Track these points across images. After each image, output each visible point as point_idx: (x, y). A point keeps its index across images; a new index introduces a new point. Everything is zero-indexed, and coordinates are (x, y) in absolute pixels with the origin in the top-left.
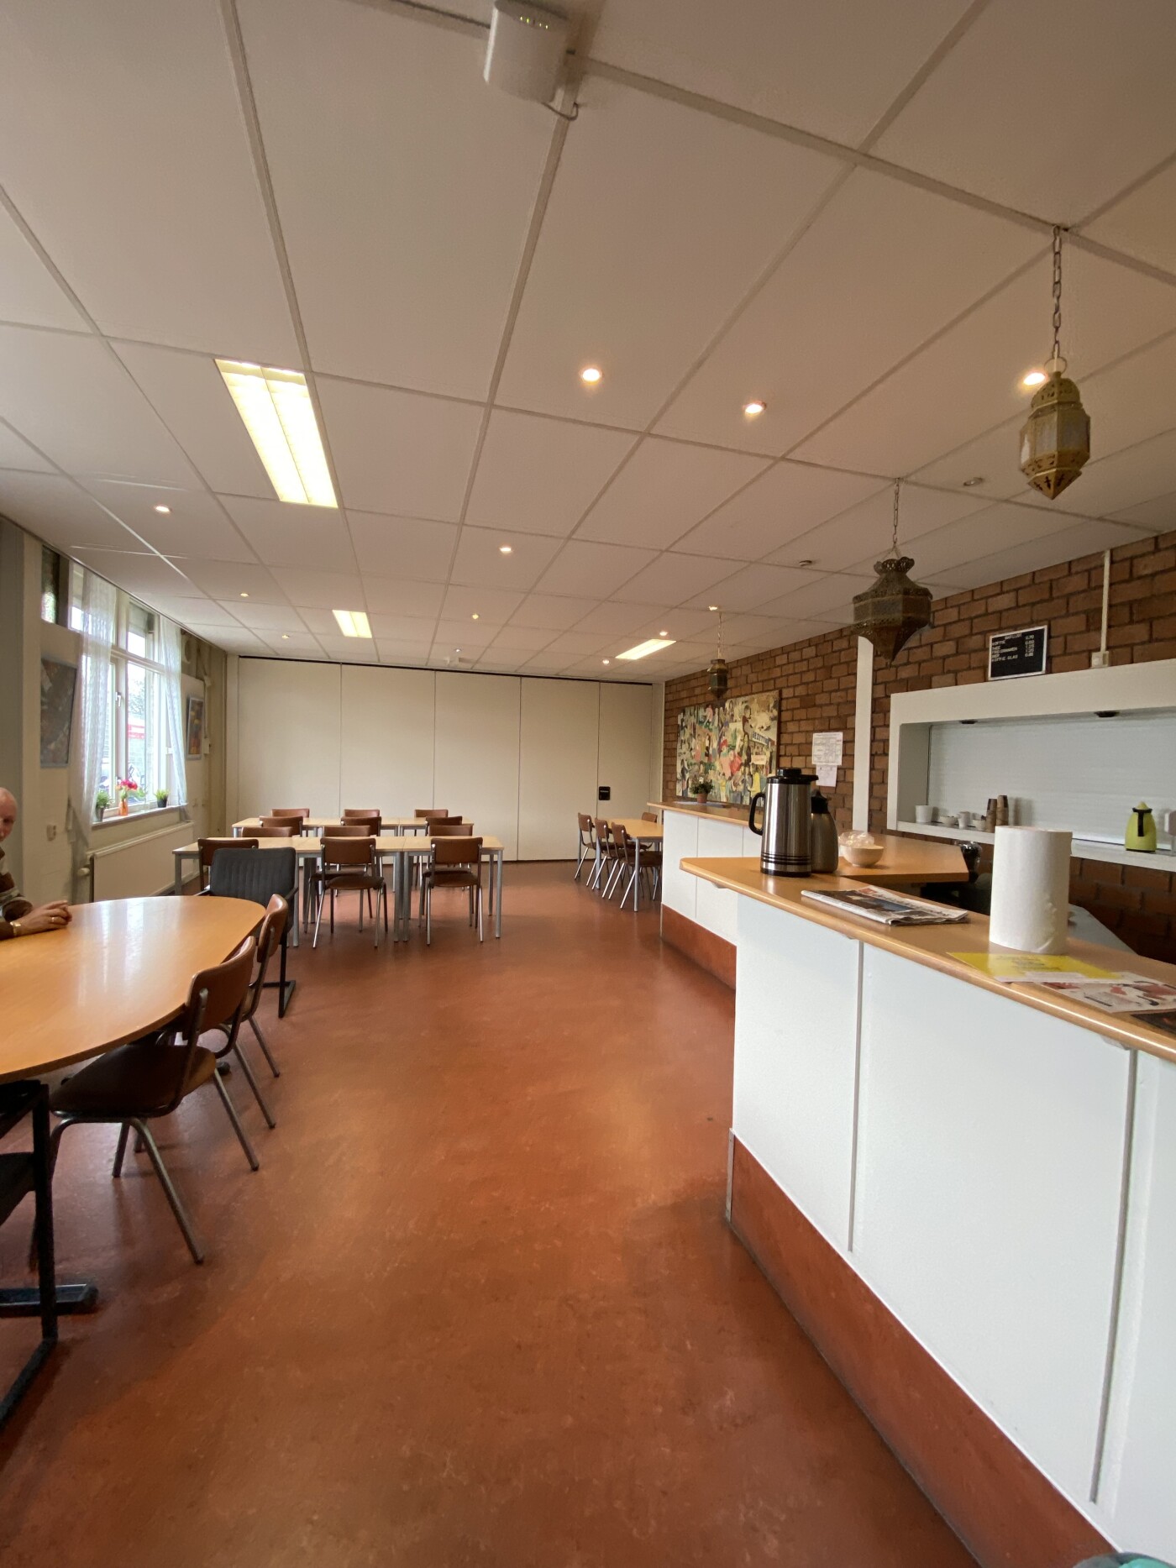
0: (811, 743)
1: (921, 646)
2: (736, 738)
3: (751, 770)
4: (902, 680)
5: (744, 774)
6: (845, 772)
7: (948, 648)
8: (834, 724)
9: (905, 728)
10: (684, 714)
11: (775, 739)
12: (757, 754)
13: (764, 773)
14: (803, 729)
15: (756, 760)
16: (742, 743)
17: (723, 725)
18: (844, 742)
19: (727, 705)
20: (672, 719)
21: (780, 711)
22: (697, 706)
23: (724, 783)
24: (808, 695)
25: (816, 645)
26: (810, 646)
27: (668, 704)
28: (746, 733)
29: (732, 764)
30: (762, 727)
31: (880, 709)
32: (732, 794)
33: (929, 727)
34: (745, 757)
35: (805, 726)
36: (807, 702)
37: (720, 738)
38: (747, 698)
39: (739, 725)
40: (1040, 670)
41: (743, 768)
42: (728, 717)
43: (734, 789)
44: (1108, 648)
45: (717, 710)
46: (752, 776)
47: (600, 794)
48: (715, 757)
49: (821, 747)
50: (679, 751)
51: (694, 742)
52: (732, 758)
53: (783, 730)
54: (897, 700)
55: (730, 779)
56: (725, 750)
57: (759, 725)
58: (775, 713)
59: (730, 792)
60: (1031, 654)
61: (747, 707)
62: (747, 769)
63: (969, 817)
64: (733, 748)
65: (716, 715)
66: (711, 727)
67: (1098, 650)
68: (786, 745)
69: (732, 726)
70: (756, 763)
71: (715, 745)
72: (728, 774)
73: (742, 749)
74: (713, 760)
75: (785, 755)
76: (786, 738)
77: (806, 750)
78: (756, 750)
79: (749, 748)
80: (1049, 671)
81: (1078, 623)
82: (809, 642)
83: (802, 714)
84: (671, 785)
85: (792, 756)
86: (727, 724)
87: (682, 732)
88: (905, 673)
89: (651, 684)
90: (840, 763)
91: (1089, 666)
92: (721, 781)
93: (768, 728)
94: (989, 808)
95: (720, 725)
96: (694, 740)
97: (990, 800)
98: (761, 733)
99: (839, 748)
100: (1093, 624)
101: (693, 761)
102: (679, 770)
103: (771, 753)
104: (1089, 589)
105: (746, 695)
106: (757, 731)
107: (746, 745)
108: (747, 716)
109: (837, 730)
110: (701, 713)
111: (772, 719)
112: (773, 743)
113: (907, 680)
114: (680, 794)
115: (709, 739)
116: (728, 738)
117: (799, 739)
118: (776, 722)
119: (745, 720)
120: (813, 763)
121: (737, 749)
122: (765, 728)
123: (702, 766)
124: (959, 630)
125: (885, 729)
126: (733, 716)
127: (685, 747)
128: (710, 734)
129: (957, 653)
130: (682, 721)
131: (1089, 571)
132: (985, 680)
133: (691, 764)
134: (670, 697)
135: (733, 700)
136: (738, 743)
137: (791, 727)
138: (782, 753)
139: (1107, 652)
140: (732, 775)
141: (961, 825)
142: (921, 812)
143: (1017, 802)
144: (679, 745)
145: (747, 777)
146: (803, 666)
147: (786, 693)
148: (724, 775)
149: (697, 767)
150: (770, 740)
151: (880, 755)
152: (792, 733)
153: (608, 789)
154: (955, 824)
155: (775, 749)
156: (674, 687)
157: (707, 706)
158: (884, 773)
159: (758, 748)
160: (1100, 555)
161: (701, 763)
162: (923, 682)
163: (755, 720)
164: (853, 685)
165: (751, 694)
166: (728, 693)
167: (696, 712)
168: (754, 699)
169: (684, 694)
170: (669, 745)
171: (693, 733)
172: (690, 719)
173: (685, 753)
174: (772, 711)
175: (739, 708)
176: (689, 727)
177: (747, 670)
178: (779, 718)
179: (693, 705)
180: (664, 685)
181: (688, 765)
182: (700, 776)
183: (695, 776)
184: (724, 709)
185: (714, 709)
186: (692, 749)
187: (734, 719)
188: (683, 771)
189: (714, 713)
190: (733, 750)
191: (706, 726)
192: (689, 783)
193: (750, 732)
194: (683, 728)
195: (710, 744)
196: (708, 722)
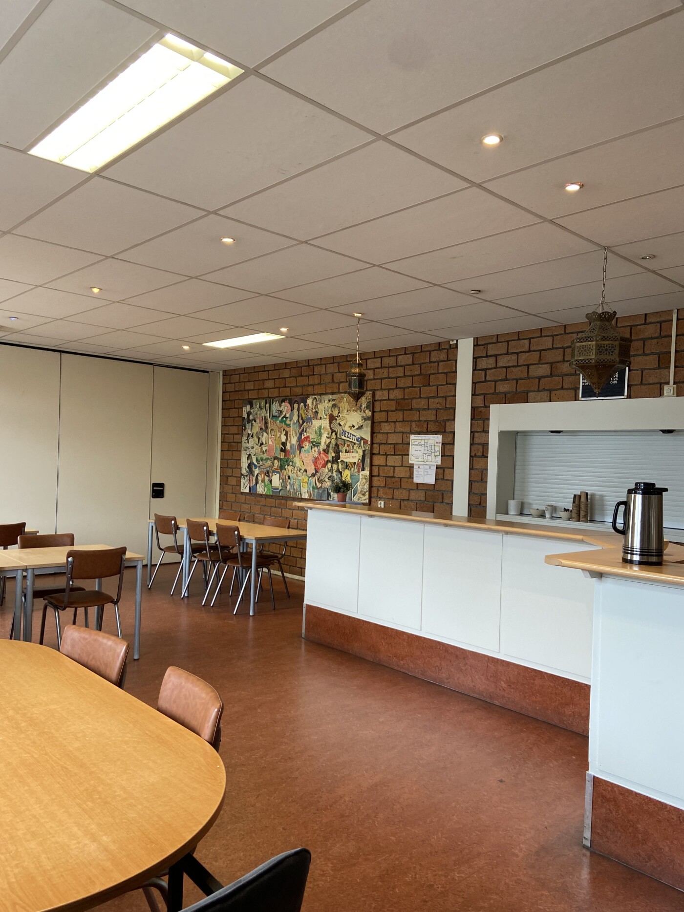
0: (409, 444)
1: (518, 366)
2: (321, 435)
3: (340, 466)
4: (500, 393)
5: (331, 470)
6: (445, 469)
7: (544, 370)
8: (432, 427)
9: (503, 434)
10: (251, 407)
11: (368, 437)
12: (346, 451)
13: (356, 470)
14: (399, 429)
15: (343, 456)
16: (329, 441)
17: (304, 422)
18: (442, 444)
19: (309, 401)
20: (234, 413)
21: (373, 412)
23: (306, 480)
24: (404, 399)
25: (413, 354)
26: (405, 354)
27: (227, 395)
28: (333, 431)
30: (353, 426)
31: (480, 417)
32: (316, 491)
33: (517, 433)
34: (332, 454)
35: (400, 427)
36: (402, 406)
37: (301, 434)
38: (334, 397)
39: (325, 423)
40: (624, 395)
41: (329, 465)
42: (311, 414)
44: (675, 383)
45: (296, 406)
46: (341, 473)
47: (154, 491)
48: (294, 453)
49: (419, 448)
50: (244, 445)
52: (316, 455)
53: (376, 430)
54: (495, 409)
55: (313, 475)
56: (307, 445)
57: (349, 424)
58: (369, 413)
59: (313, 488)
60: (615, 382)
61: (334, 406)
62: (335, 466)
63: (554, 509)
64: (318, 444)
65: (295, 411)
66: (288, 422)
67: (668, 383)
68: (380, 444)
69: (316, 423)
70: (345, 460)
71: (294, 440)
72: (311, 470)
73: (328, 446)
74: (292, 456)
75: (379, 454)
76: (379, 438)
77: (403, 450)
78: (346, 447)
79: (337, 445)
80: (629, 396)
81: (652, 361)
82: (405, 351)
83: (393, 416)
84: (232, 481)
86: (309, 421)
87: (248, 426)
88: (503, 388)
89: (207, 372)
90: (439, 463)
91: (661, 394)
92: (302, 477)
93: (360, 428)
94: (574, 502)
95: (301, 422)
96: (265, 434)
97: (575, 496)
98: (351, 431)
99: (439, 448)
100: (663, 362)
102: (244, 464)
104: (660, 337)
105: (332, 393)
106: (347, 429)
107: (333, 442)
108: (335, 413)
109: (435, 433)
110: (275, 407)
111: (365, 419)
112: (366, 442)
113: (505, 394)
114: (247, 490)
115: (286, 434)
116: (311, 434)
117: (394, 439)
118: (369, 422)
119: (332, 418)
120: (410, 462)
121: (323, 446)
122: (357, 427)
123: (276, 461)
124: (556, 356)
125: (484, 434)
126: (317, 413)
127: (252, 442)
128: (287, 429)
129: (551, 375)
130: (249, 414)
131: (660, 323)
132: (576, 399)
133: (262, 460)
134: (231, 388)
135: (318, 397)
136: (324, 440)
137: (386, 428)
138: (376, 451)
139: (675, 386)
140: (316, 471)
141: (548, 516)
142: (513, 505)
143: (593, 495)
144: (244, 438)
145: (335, 474)
146: (400, 372)
147: (379, 395)
148: (306, 471)
149: (269, 463)
150: (362, 438)
151: (479, 456)
152: (387, 433)
153: (162, 485)
154: (542, 516)
155: (368, 448)
156: (236, 378)
157: (283, 401)
158: (484, 472)
159: (348, 446)
160: (670, 312)
161: (276, 458)
162: (520, 397)
163: (343, 418)
164: (453, 394)
165: (339, 393)
166: (310, 389)
167: (268, 405)
168: (343, 398)
169: (250, 386)
170: (230, 438)
171: (263, 427)
172: (259, 412)
173: (253, 448)
174: (364, 411)
175: (324, 406)
176: (258, 421)
177: (332, 369)
178: (372, 419)
179: (264, 398)
180: (221, 373)
181: (257, 460)
182: (274, 472)
183: (268, 472)
184: (305, 406)
185: (290, 403)
186: (262, 444)
187: (319, 416)
188: (250, 466)
189: (293, 409)
190: (317, 446)
191: (281, 421)
192: (260, 478)
193: (339, 430)
194: (249, 421)
195: (287, 440)
196: (285, 417)
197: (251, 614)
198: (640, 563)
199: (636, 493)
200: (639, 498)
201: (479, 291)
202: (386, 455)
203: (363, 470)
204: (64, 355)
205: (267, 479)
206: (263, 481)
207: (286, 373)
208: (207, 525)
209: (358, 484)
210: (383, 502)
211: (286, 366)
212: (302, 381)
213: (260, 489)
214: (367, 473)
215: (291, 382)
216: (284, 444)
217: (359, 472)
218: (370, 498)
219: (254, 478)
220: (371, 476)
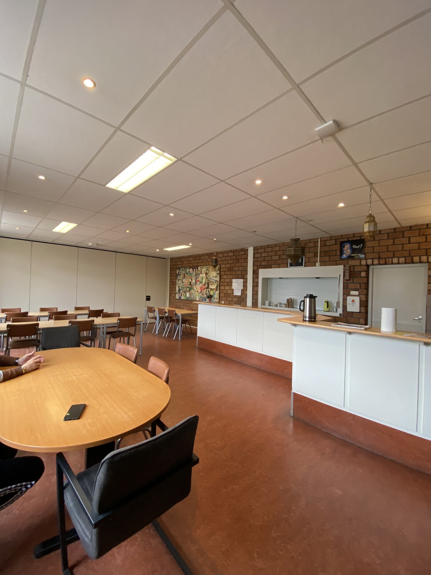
0: (232, 282)
1: (268, 256)
2: (203, 279)
3: (209, 290)
4: (262, 265)
6: (244, 291)
7: (277, 257)
8: (240, 276)
9: (263, 279)
10: (180, 270)
11: (218, 280)
12: (211, 285)
13: (215, 291)
14: (229, 277)
15: (211, 287)
17: (197, 275)
18: (243, 282)
19: (199, 268)
20: (174, 272)
21: (220, 272)
23: (198, 294)
24: (231, 267)
25: (233, 252)
26: (231, 252)
27: (172, 266)
28: (207, 278)
29: (201, 288)
30: (214, 276)
31: (256, 273)
32: (201, 298)
33: (268, 279)
34: (206, 286)
36: (230, 269)
37: (196, 279)
38: (207, 267)
39: (204, 275)
40: (303, 266)
41: (206, 289)
42: (199, 272)
43: (202, 296)
44: (320, 262)
45: (194, 270)
47: (147, 298)
48: (194, 285)
49: (235, 283)
50: (177, 283)
52: (201, 286)
53: (221, 277)
54: (261, 271)
55: (200, 293)
56: (198, 283)
57: (212, 276)
58: (219, 272)
60: (300, 262)
61: (207, 270)
62: (208, 290)
63: (281, 304)
65: (194, 271)
66: (192, 275)
67: (317, 262)
68: (222, 282)
69: (201, 275)
70: (211, 288)
71: (194, 281)
72: (200, 291)
73: (205, 283)
74: (193, 286)
75: (222, 286)
76: (222, 280)
77: (230, 284)
78: (211, 283)
79: (208, 283)
80: (305, 266)
81: (312, 255)
82: (231, 251)
83: (227, 273)
84: (173, 295)
86: (199, 275)
87: (179, 276)
88: (263, 263)
89: (165, 258)
90: (242, 289)
91: (315, 265)
92: (197, 293)
93: (216, 277)
94: (287, 301)
95: (196, 275)
96: (184, 279)
97: (287, 299)
98: (213, 278)
99: (242, 284)
100: (316, 255)
102: (177, 289)
103: (217, 285)
104: (315, 247)
105: (207, 265)
106: (211, 277)
107: (207, 282)
108: (208, 272)
109: (241, 278)
110: (188, 270)
111: (218, 274)
112: (218, 282)
113: (264, 265)
114: (178, 298)
115: (191, 279)
116: (200, 279)
117: (227, 280)
118: (219, 275)
119: (206, 274)
120: (233, 288)
121: (203, 283)
122: (215, 277)
123: (188, 288)
124: (280, 253)
125: (257, 279)
126: (201, 272)
127: (180, 282)
129: (279, 259)
130: (179, 272)
131: (315, 242)
132: (287, 267)
133: (183, 288)
134: (173, 264)
135: (202, 267)
136: (204, 281)
137: (225, 277)
139: (320, 263)
140: (201, 292)
141: (278, 306)
142: (267, 302)
143: (293, 299)
144: (177, 281)
145: (207, 292)
146: (229, 258)
147: (222, 266)
148: (198, 291)
149: (185, 289)
150: (217, 280)
151: (256, 286)
152: (225, 279)
153: (149, 296)
154: (277, 306)
155: (218, 283)
156: (174, 261)
157: (190, 268)
158: (257, 291)
159: (212, 283)
160: (318, 239)
161: (188, 287)
162: (269, 267)
163: (210, 274)
164: (247, 265)
165: (209, 265)
166: (199, 264)
167: (185, 269)
168: (210, 267)
169: (179, 263)
170: (172, 281)
171: (184, 277)
172: (182, 272)
173: (180, 284)
174: (217, 271)
175: (204, 270)
176: (182, 275)
177: (207, 257)
178: (220, 274)
179: (183, 267)
180: (169, 259)
181: (181, 288)
182: (187, 292)
183: (185, 292)
184: (198, 270)
185: (193, 269)
186: (183, 282)
187: (202, 273)
188: (179, 290)
189: (193, 271)
190: (202, 283)
191: (190, 275)
192: (182, 294)
193: (209, 278)
194: (179, 275)
195: (191, 281)
196: (191, 273)
197: (179, 340)
198: (309, 321)
199: (307, 298)
200: (308, 299)
201: (255, 231)
202: (225, 286)
203: (217, 291)
204: (117, 253)
205: (185, 294)
206: (183, 295)
207: (191, 259)
208: (165, 310)
209: (215, 296)
210: (223, 302)
211: (191, 256)
212: (197, 261)
213: (183, 298)
214: (218, 292)
215: (193, 262)
216: (190, 282)
217: (216, 292)
218: (219, 300)
219: (181, 294)
220: (220, 293)
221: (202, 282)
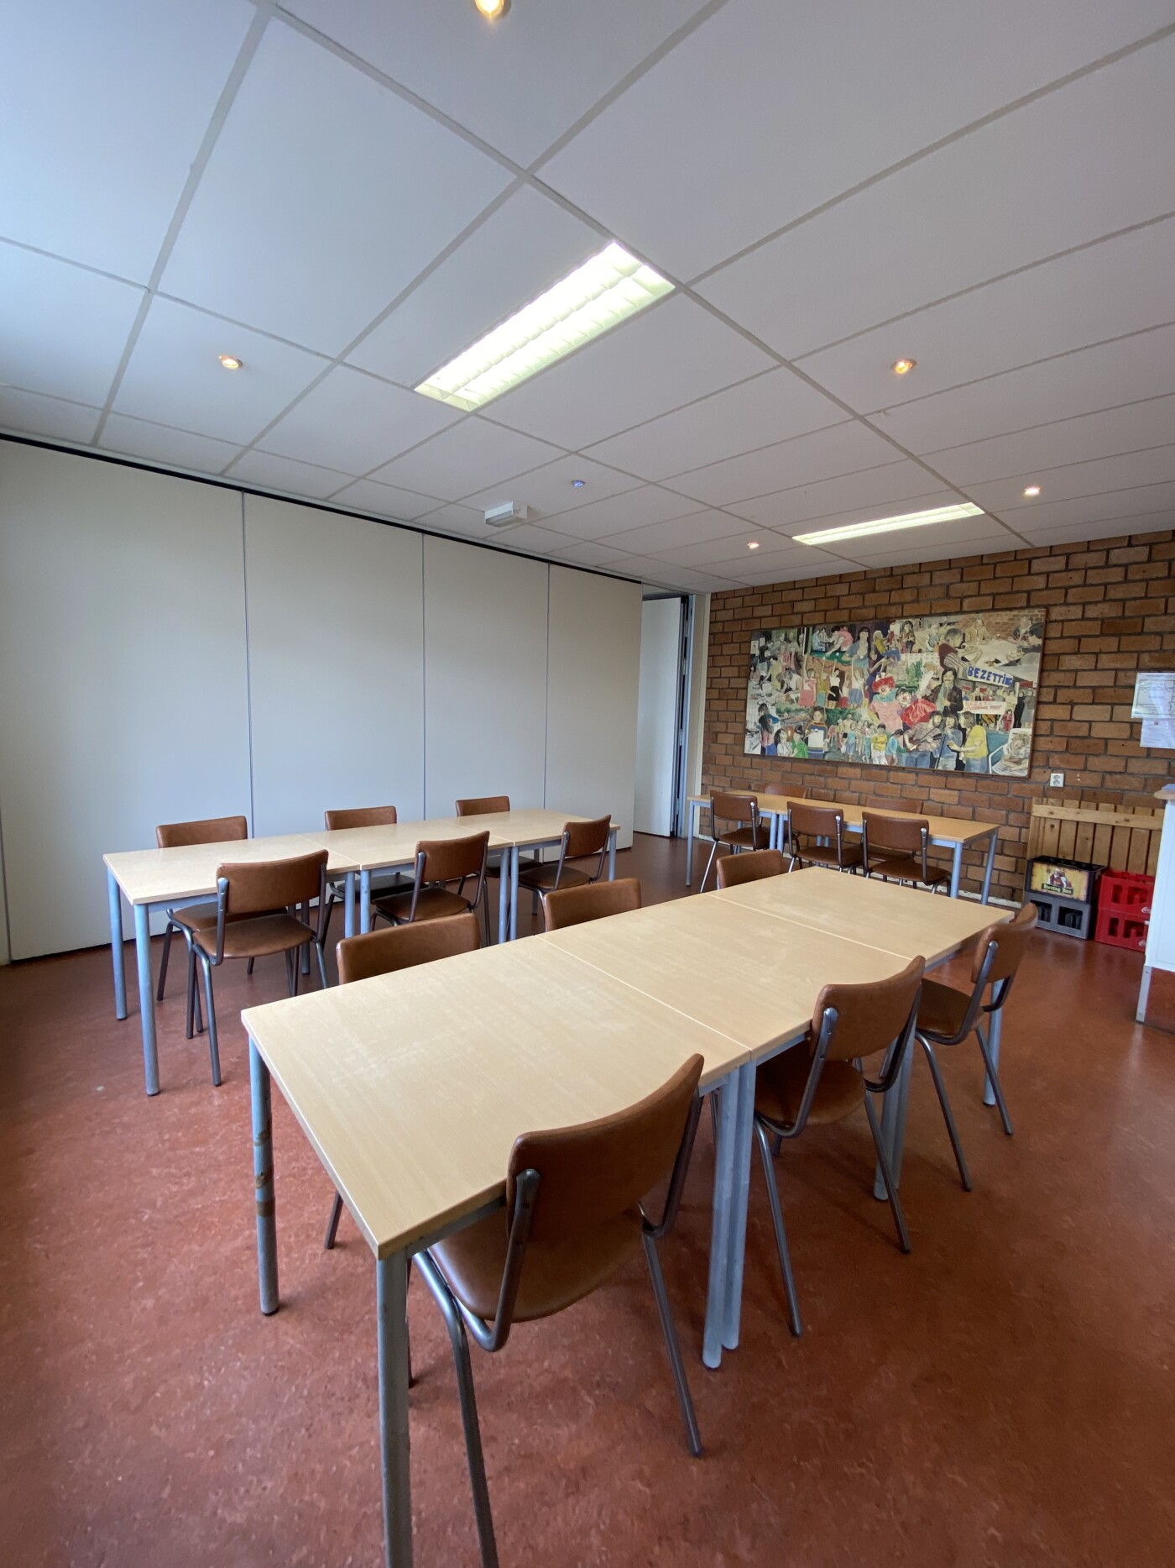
0: (1131, 687)
2: (918, 675)
3: (962, 721)
5: (943, 725)
10: (768, 640)
11: (1034, 678)
12: (978, 699)
14: (1107, 665)
16: (935, 684)
20: (731, 649)
21: (1045, 639)
22: (805, 628)
23: (882, 739)
24: (1123, 617)
25: (1150, 545)
27: (720, 626)
28: (946, 669)
29: (905, 714)
30: (997, 661)
32: (905, 755)
34: (943, 703)
35: (1111, 662)
36: (1119, 628)
37: (873, 675)
38: (953, 618)
41: (937, 719)
43: (911, 747)
46: (964, 731)
48: (858, 701)
49: (1156, 693)
50: (751, 691)
51: (794, 681)
52: (907, 704)
53: (1051, 666)
55: (900, 732)
56: (886, 691)
57: (988, 658)
58: (1035, 641)
59: (899, 750)
61: (951, 632)
62: (950, 721)
64: (912, 689)
68: (1058, 687)
69: (909, 659)
71: (858, 684)
75: (1055, 702)
76: (1055, 679)
77: (1116, 696)
78: (977, 693)
82: (1131, 541)
83: (1093, 644)
84: (728, 739)
85: (1072, 704)
86: (895, 655)
93: (1013, 663)
95: (874, 657)
98: (990, 669)
101: (794, 707)
102: (753, 716)
103: (1020, 700)
105: (948, 614)
106: (980, 665)
107: (948, 685)
108: (955, 642)
110: (818, 639)
111: (1026, 650)
114: (758, 751)
115: (842, 676)
116: (898, 674)
117: (1092, 679)
118: (1037, 655)
119: (945, 651)
120: (1134, 715)
122: (1004, 662)
126: (912, 643)
128: (843, 668)
133: (788, 711)
134: (728, 615)
135: (914, 621)
136: (926, 682)
137: (1074, 662)
138: (1048, 698)
140: (906, 728)
144: (753, 683)
145: (949, 731)
146: (1112, 573)
147: (1060, 613)
148: (882, 726)
149: (803, 715)
152: (1077, 671)
155: (1031, 693)
156: (735, 602)
157: (838, 628)
159: (982, 690)
163: (974, 650)
165: (961, 612)
166: (893, 610)
167: (803, 637)
168: (974, 620)
169: (767, 611)
170: (718, 683)
171: (793, 666)
172: (783, 646)
173: (770, 695)
174: (1025, 638)
175: (930, 632)
176: (781, 658)
177: (952, 576)
178: (1043, 650)
179: (792, 627)
180: (709, 597)
182: (813, 727)
183: (800, 728)
184: (885, 634)
185: (852, 630)
186: (789, 689)
187: (916, 648)
188: (764, 721)
189: (856, 639)
190: (911, 692)
192: (783, 736)
193: (961, 668)
194: (762, 658)
195: (842, 683)
196: (839, 650)
203: (1018, 725)
205: (797, 737)
206: (790, 739)
207: (842, 589)
209: (1005, 747)
210: (1061, 776)
211: (840, 578)
212: (871, 599)
213: (783, 750)
214: (1027, 730)
215: (855, 601)
216: (834, 689)
217: (1007, 728)
219: (772, 737)
221: (916, 688)
